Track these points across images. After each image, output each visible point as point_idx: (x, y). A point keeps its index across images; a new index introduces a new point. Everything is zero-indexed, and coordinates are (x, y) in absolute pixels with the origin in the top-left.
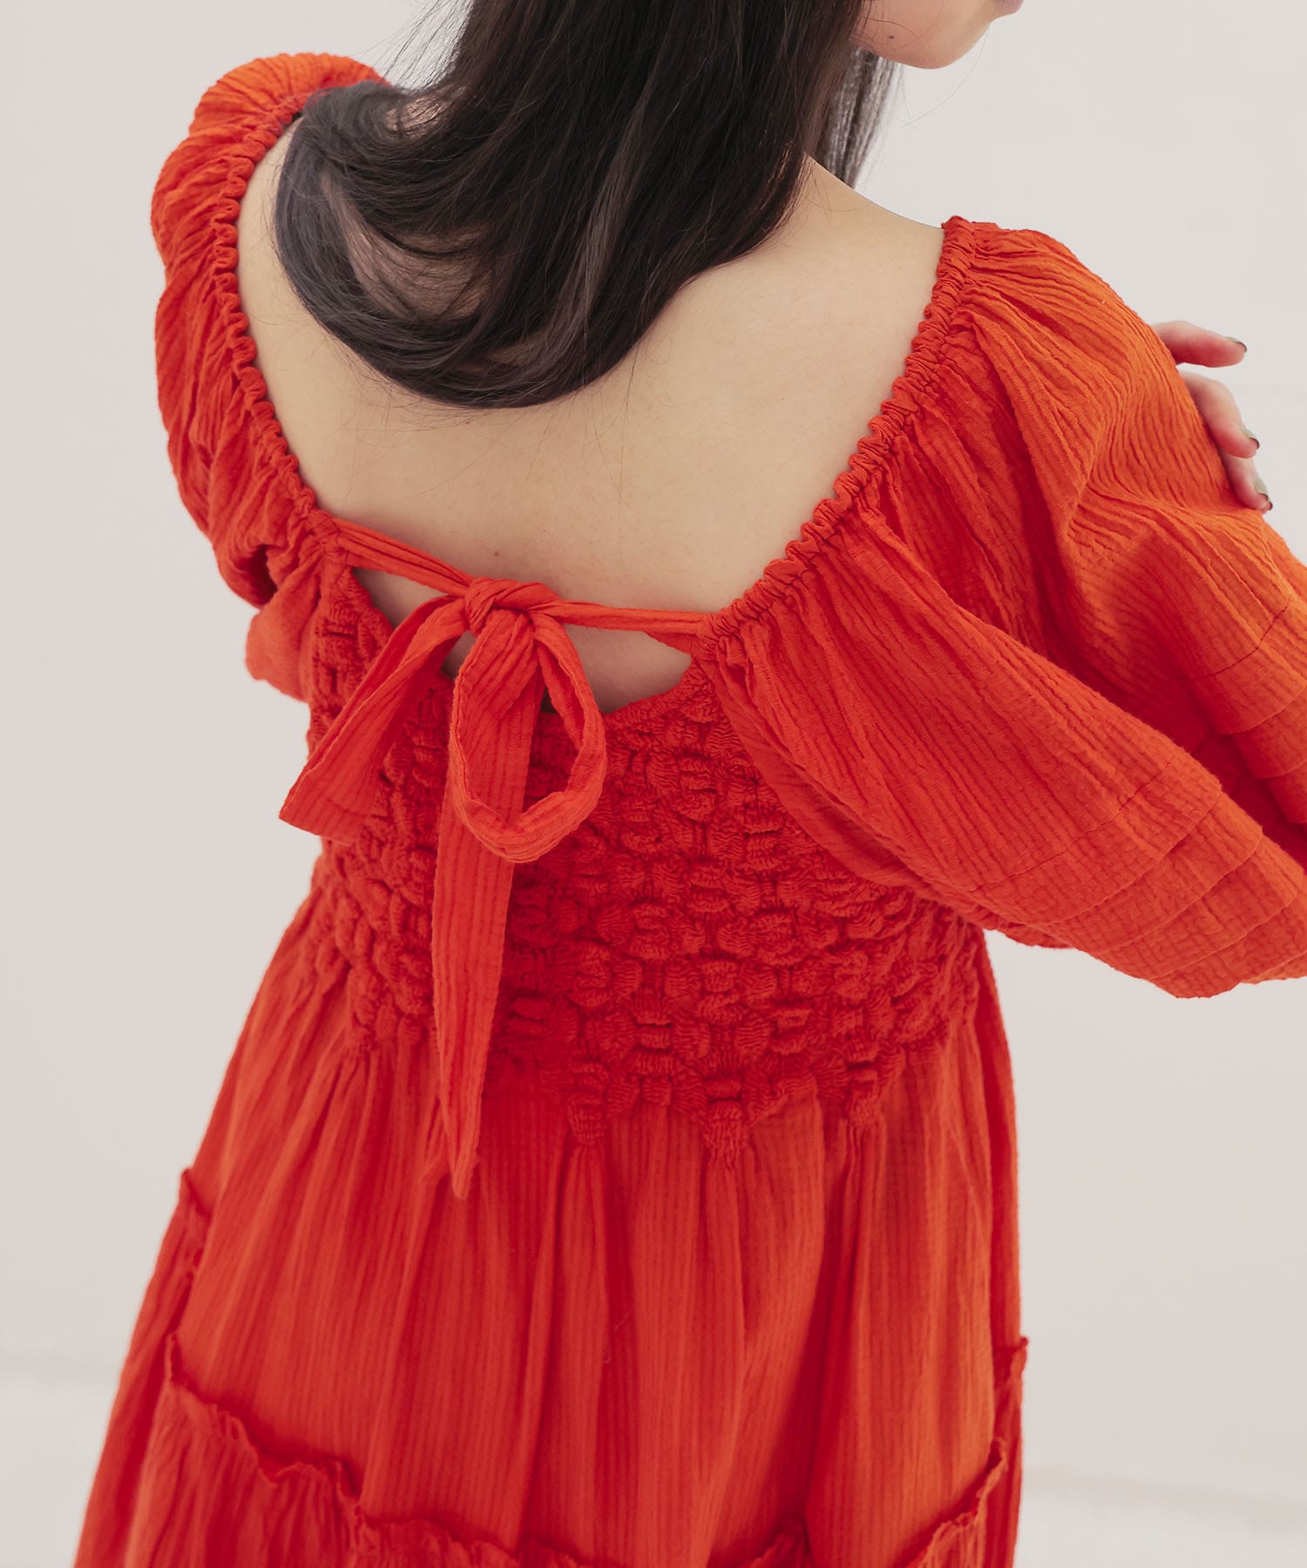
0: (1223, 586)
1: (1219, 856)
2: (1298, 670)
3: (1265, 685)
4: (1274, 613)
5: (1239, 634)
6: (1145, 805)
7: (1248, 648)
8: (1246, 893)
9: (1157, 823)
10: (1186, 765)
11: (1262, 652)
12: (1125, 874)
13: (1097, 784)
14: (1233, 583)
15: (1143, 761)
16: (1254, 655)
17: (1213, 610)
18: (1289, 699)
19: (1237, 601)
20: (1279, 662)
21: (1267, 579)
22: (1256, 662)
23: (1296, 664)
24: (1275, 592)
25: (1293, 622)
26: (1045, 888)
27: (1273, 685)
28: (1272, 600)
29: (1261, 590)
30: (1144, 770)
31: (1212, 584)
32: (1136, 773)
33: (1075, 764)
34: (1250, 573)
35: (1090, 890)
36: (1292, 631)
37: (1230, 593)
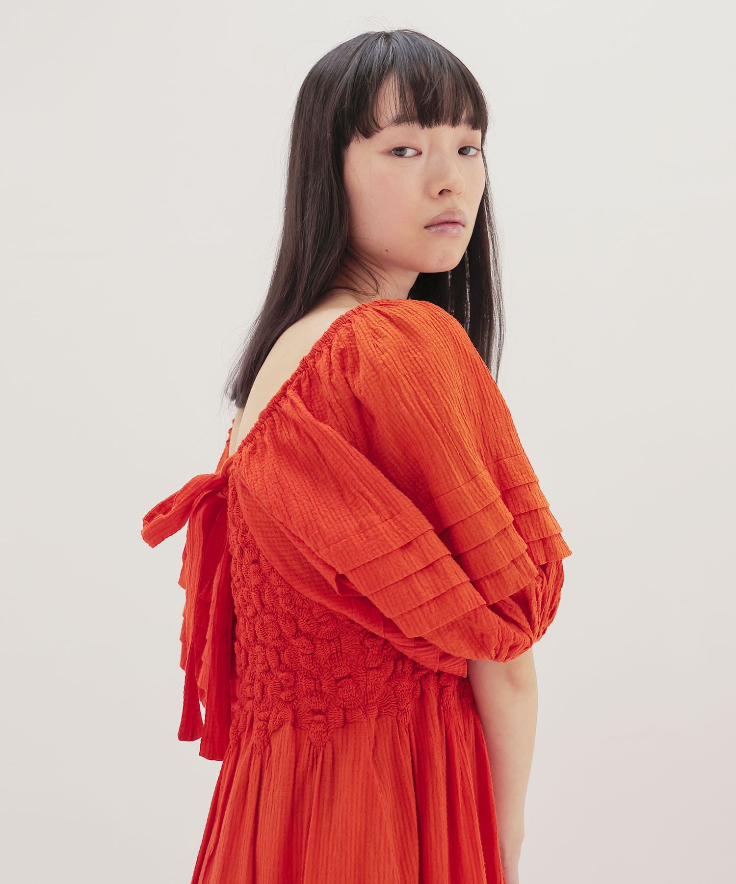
0: (451, 455)
1: (425, 555)
2: (476, 503)
3: (459, 504)
4: (472, 476)
5: (453, 478)
6: (393, 524)
7: (456, 485)
8: (436, 576)
9: (397, 532)
10: (415, 512)
11: (462, 489)
12: (378, 551)
13: (371, 508)
14: (456, 456)
15: (394, 503)
16: (458, 489)
17: (444, 464)
18: (469, 514)
19: (455, 464)
20: (468, 495)
21: (472, 460)
22: (458, 492)
23: (476, 500)
24: (474, 467)
25: (479, 482)
26: (341, 552)
27: (463, 505)
28: (471, 469)
29: (467, 464)
30: (394, 507)
31: (446, 452)
32: (391, 508)
33: (361, 496)
34: (465, 455)
35: (361, 556)
36: (478, 486)
37: (453, 459)
